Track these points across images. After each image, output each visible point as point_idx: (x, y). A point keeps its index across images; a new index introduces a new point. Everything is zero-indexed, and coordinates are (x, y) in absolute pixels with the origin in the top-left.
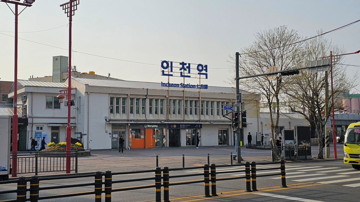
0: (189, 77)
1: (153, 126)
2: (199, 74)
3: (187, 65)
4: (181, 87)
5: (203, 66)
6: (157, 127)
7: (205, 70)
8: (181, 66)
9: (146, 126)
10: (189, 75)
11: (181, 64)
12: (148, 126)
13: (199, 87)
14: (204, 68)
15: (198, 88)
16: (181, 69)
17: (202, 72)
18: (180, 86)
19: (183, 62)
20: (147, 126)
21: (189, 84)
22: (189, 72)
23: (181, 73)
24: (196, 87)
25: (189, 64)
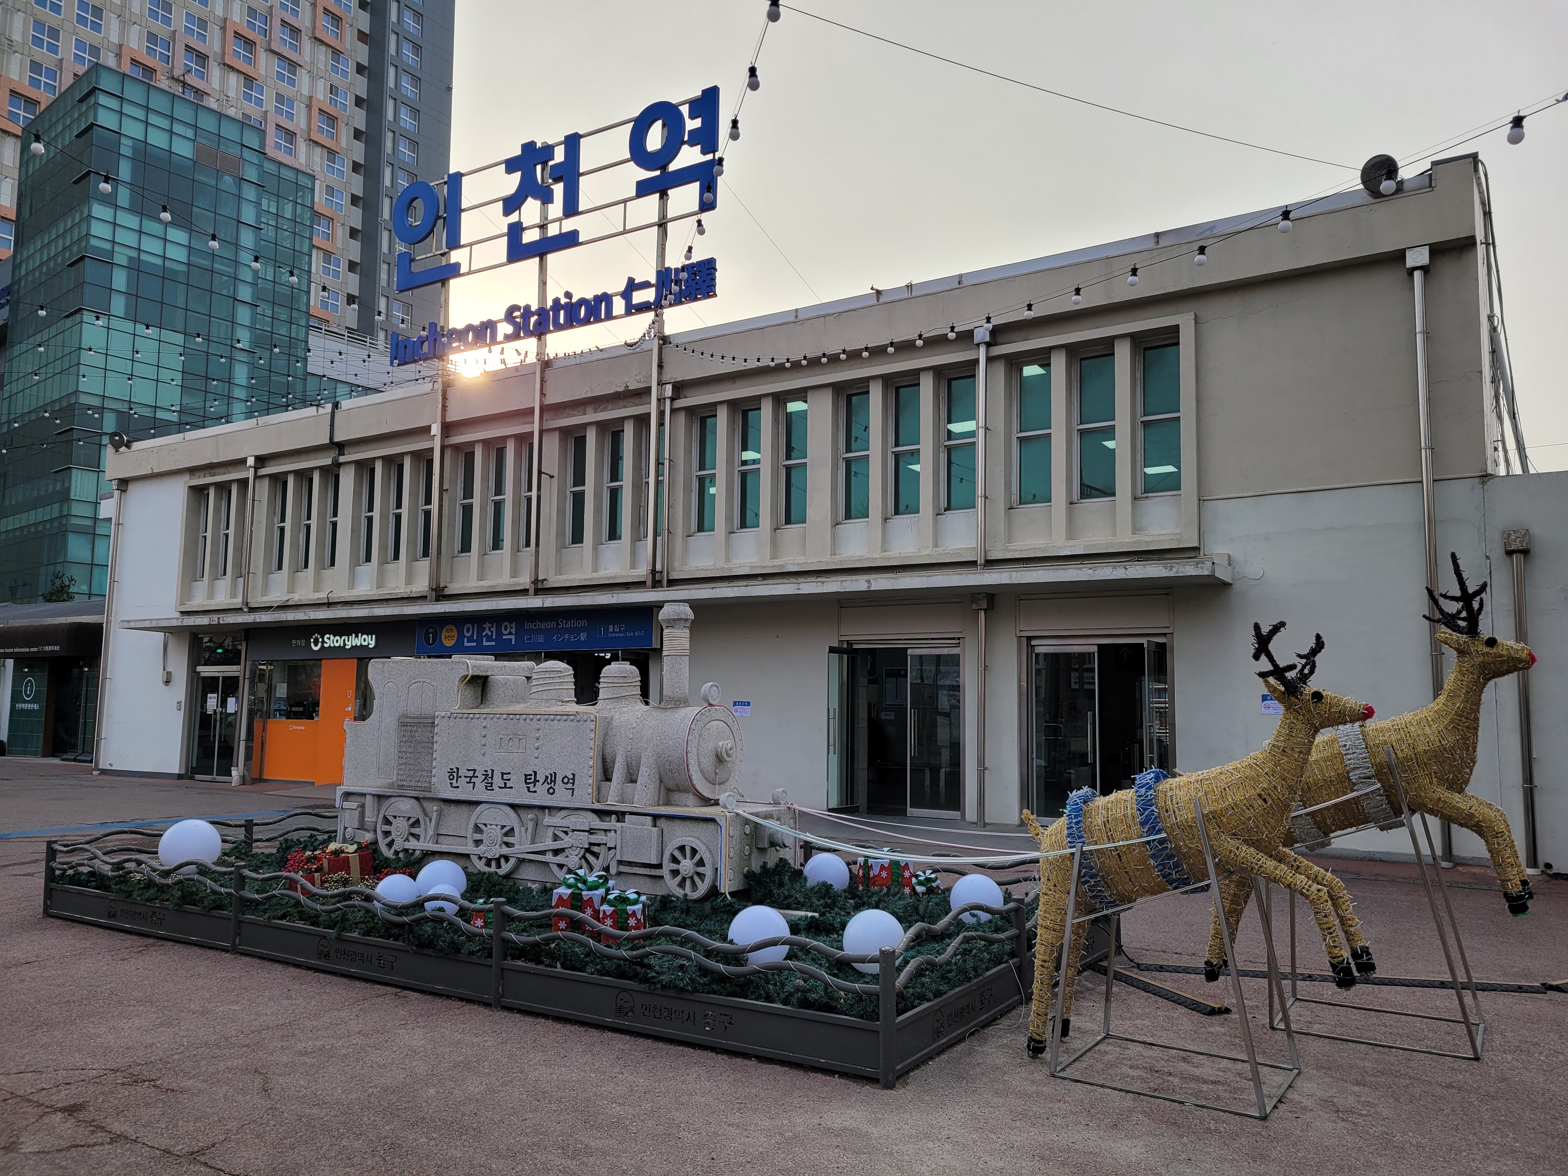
0: (570, 240)
1: (353, 641)
2: (643, 189)
3: (559, 156)
4: (508, 338)
5: (685, 110)
6: (372, 644)
7: (696, 138)
8: (512, 183)
9: (316, 645)
10: (569, 225)
11: (511, 165)
12: (332, 641)
13: (638, 297)
14: (692, 124)
15: (632, 309)
16: (511, 204)
17: (673, 167)
18: (505, 328)
19: (529, 147)
20: (323, 642)
21: (568, 295)
22: (571, 209)
23: (515, 230)
24: (619, 305)
25: (572, 142)
